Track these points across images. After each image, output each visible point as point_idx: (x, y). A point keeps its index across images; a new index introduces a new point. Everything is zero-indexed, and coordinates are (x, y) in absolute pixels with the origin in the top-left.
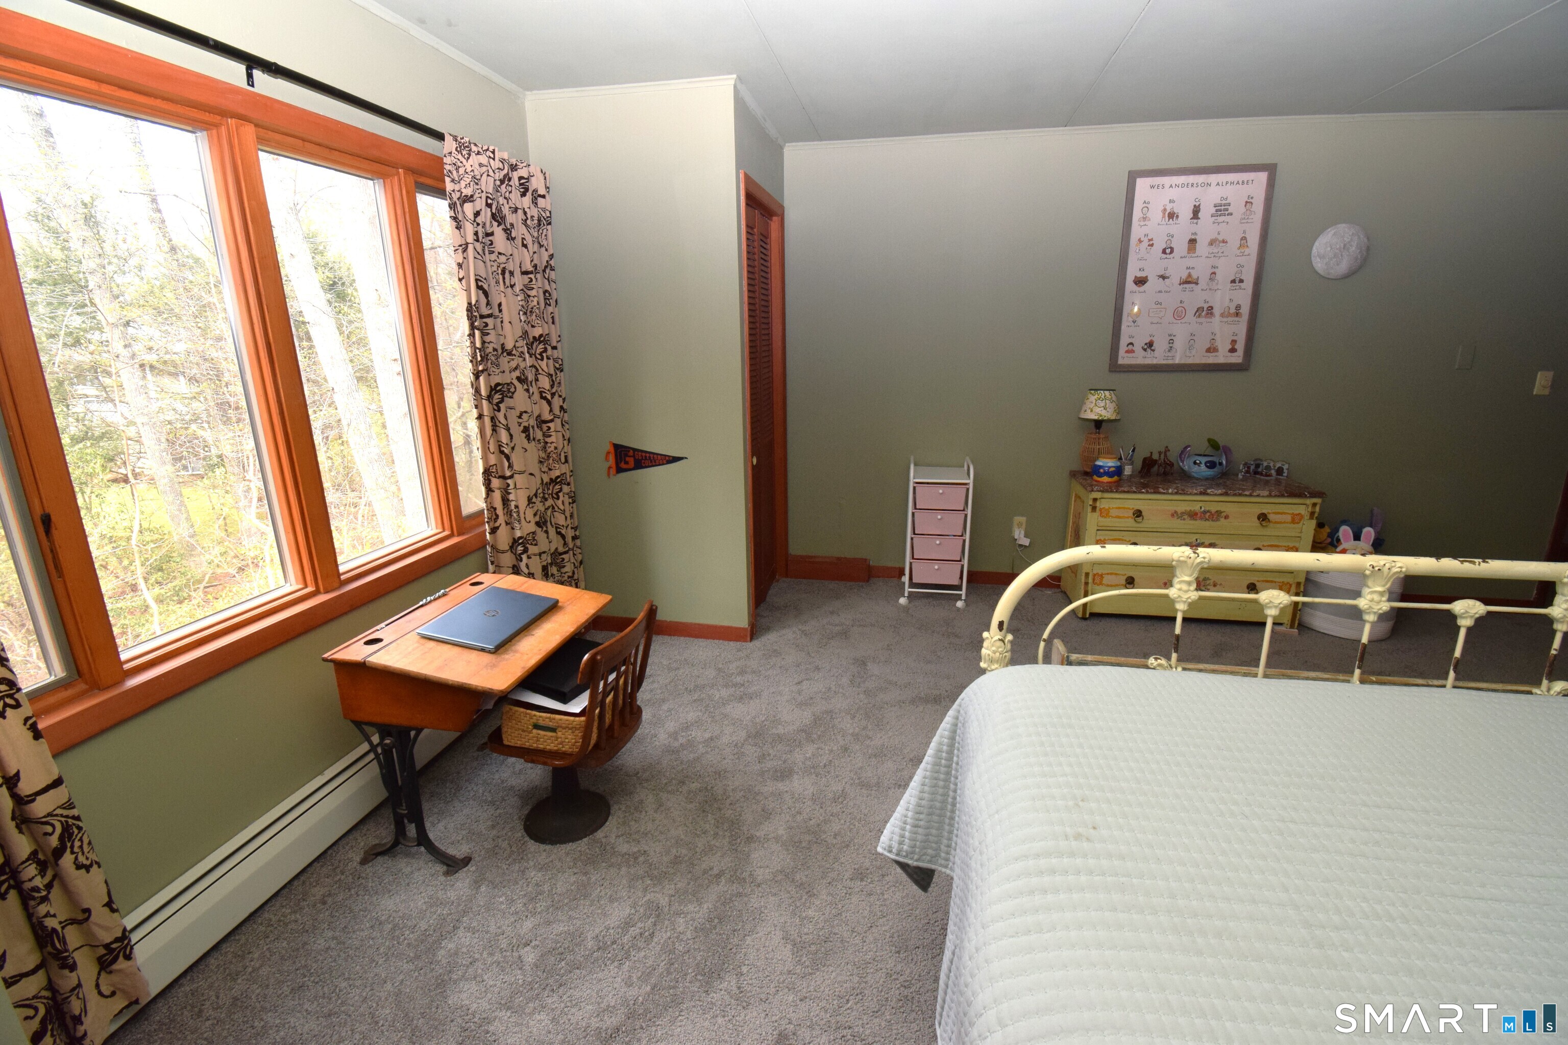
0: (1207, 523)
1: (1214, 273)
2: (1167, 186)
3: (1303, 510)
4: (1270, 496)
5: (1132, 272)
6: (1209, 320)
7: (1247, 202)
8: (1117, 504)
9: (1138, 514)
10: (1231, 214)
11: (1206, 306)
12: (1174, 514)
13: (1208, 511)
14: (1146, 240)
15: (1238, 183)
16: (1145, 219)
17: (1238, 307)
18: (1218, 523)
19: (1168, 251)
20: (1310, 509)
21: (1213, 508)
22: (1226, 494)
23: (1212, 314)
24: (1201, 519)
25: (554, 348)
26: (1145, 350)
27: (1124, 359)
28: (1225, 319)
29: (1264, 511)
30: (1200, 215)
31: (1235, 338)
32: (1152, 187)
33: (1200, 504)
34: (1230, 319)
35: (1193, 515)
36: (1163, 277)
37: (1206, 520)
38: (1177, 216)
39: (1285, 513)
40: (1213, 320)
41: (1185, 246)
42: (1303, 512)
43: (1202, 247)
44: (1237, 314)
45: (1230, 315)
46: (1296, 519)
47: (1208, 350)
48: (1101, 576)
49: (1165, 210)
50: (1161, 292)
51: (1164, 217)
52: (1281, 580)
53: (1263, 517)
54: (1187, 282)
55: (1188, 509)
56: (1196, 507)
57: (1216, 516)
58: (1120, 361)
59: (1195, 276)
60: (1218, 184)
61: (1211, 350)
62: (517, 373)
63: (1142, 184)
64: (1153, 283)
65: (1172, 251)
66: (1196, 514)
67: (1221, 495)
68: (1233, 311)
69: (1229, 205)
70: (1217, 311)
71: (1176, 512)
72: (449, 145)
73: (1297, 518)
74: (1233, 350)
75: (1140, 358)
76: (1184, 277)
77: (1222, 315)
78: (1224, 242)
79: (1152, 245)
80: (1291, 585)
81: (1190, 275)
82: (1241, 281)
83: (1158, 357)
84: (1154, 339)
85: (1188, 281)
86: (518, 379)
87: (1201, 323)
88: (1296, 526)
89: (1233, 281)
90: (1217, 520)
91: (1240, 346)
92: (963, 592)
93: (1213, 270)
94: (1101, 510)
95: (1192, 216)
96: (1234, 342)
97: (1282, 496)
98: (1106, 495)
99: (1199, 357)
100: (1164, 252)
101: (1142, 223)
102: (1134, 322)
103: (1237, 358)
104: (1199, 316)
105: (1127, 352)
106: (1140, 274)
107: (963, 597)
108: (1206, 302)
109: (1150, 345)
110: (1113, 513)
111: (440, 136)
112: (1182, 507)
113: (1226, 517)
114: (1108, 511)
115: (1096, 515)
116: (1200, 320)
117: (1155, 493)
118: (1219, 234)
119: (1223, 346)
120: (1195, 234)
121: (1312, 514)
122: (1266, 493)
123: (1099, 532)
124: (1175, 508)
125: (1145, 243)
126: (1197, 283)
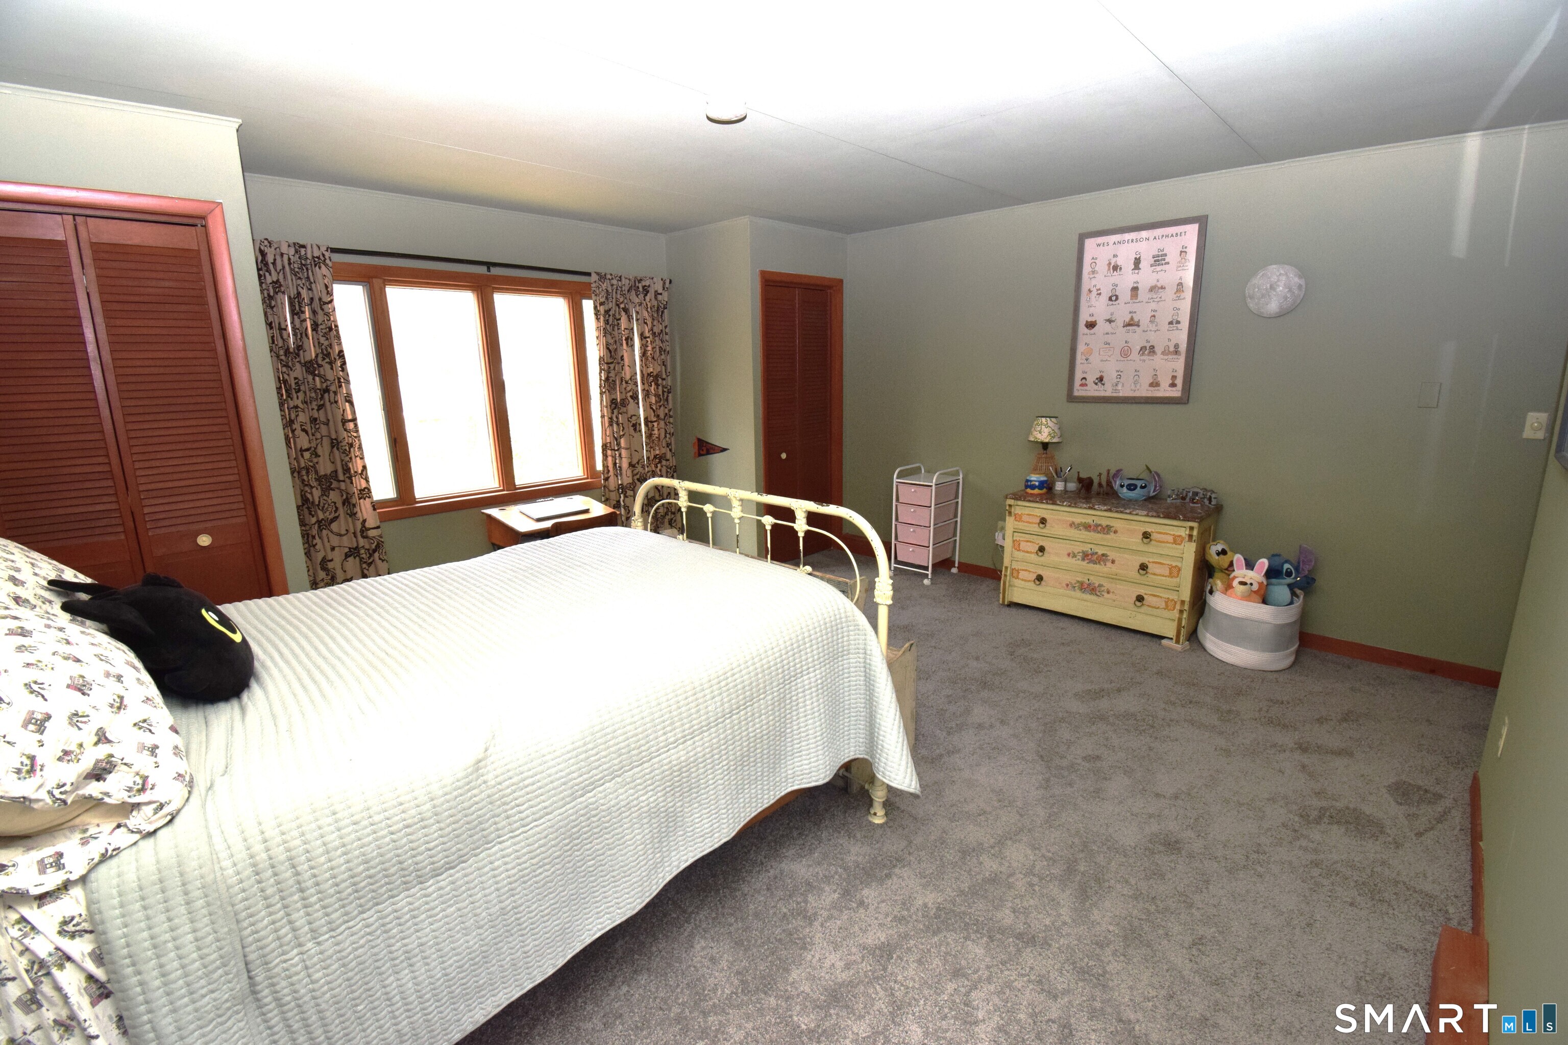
0: (1100, 535)
1: (1154, 316)
2: (1111, 243)
3: (1184, 533)
4: (1147, 515)
5: (1084, 317)
6: (1151, 358)
7: (1181, 252)
8: (1027, 511)
9: (1043, 521)
10: (1168, 263)
11: (1148, 345)
12: (1072, 525)
13: (1100, 525)
14: (1094, 290)
15: (1172, 235)
16: (1093, 272)
17: (1177, 346)
18: (1108, 536)
19: (1114, 298)
20: (1187, 532)
21: (1105, 522)
22: (1110, 510)
23: (1154, 352)
24: (1094, 531)
25: (664, 379)
26: (1096, 384)
27: (1078, 392)
28: (1166, 357)
29: (1149, 530)
30: (1141, 266)
31: (1175, 374)
32: (1099, 245)
33: (1094, 518)
34: (1170, 357)
35: (1087, 527)
36: (1110, 321)
37: (1098, 532)
38: (1121, 269)
39: (1167, 534)
40: (1155, 357)
41: (1129, 293)
42: (1183, 535)
43: (1143, 294)
44: (1176, 352)
45: (1169, 353)
46: (1177, 540)
47: (1151, 385)
48: (1018, 571)
49: (1110, 264)
50: (1107, 334)
51: (1109, 269)
52: (1167, 596)
53: (1146, 536)
54: (1129, 325)
55: (1083, 521)
56: (1089, 520)
57: (1107, 529)
58: (1076, 393)
59: (1136, 319)
60: (1155, 238)
61: (1155, 384)
62: (631, 394)
63: (1090, 243)
64: (1102, 327)
65: (1117, 299)
66: (1090, 526)
67: (1105, 510)
68: (1172, 349)
69: (1166, 255)
70: (1159, 350)
71: (1073, 523)
72: (594, 277)
73: (1179, 540)
74: (1173, 385)
75: (1093, 391)
76: (1127, 320)
77: (1163, 353)
78: (1163, 288)
79: (1100, 294)
80: (1176, 603)
81: (1132, 319)
82: (1178, 322)
83: (1106, 391)
84: (1103, 374)
85: (1131, 324)
86: (631, 397)
87: (1144, 361)
88: (1178, 546)
89: (1171, 323)
90: (1108, 533)
91: (1179, 382)
92: (929, 572)
93: (1153, 313)
94: (1015, 515)
95: (1133, 267)
96: (1174, 377)
97: (1159, 517)
98: (1020, 503)
99: (1145, 391)
100: (1110, 299)
101: (1092, 276)
102: (1087, 360)
103: (1176, 393)
104: (1143, 354)
105: (1082, 385)
106: (1090, 319)
107: (930, 577)
108: (1148, 341)
109: (1101, 379)
110: (1025, 518)
111: (589, 274)
112: (1078, 519)
113: (1115, 532)
114: (1021, 516)
115: (1012, 518)
116: (1143, 358)
117: (1053, 504)
118: (1158, 281)
119: (1165, 382)
120: (1137, 282)
121: (1190, 536)
122: (1145, 513)
123: (1016, 534)
124: (1074, 520)
125: (1094, 292)
126: (1138, 326)
